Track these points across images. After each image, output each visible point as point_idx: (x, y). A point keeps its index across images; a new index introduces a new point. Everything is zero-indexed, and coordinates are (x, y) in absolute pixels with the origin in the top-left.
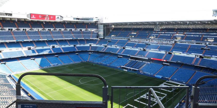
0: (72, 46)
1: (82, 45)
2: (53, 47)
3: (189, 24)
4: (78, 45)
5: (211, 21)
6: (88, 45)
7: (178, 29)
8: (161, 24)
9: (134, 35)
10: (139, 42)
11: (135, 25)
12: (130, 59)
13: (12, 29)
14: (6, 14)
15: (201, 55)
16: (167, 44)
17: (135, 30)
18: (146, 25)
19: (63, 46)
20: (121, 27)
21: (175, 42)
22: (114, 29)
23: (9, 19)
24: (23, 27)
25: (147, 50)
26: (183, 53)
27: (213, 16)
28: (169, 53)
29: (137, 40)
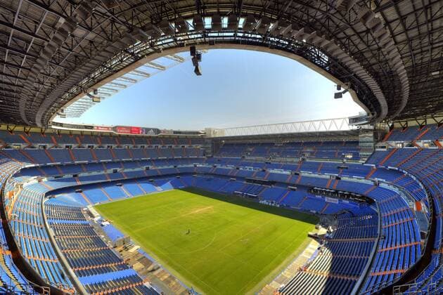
0: (172, 167)
1: (185, 166)
2: (148, 169)
3: (319, 136)
4: (180, 166)
5: (347, 132)
6: (192, 166)
7: (305, 143)
8: (283, 136)
9: (250, 151)
10: (256, 160)
11: (250, 139)
12: (245, 182)
13: (93, 146)
14: (86, 127)
15: (337, 175)
16: (292, 162)
17: (251, 145)
18: (265, 138)
19: (160, 168)
20: (233, 142)
21: (303, 159)
22: (225, 144)
23: (90, 134)
24: (108, 143)
25: (267, 170)
26: (314, 173)
27: (349, 125)
28: (296, 174)
29: (254, 158)
